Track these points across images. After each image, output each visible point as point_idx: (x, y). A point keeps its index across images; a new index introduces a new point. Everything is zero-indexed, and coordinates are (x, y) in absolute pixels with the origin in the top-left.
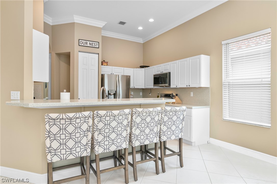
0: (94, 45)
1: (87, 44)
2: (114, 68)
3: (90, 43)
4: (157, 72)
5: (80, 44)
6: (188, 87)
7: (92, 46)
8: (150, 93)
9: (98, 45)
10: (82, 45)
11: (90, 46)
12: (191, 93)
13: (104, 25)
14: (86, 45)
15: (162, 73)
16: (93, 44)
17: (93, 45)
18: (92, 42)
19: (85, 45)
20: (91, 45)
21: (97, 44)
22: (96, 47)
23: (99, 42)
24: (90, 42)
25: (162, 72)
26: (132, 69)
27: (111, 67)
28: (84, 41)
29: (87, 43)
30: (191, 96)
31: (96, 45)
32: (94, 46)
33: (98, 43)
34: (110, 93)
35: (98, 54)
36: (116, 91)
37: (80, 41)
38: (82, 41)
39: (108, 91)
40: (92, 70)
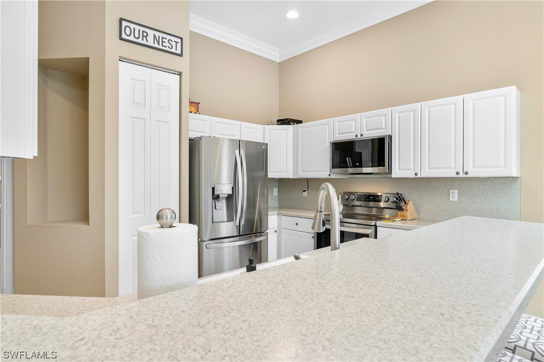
0: (167, 44)
1: (146, 37)
2: (217, 122)
3: (155, 35)
4: (340, 134)
5: (124, 36)
6: (461, 175)
7: (160, 47)
8: (304, 191)
9: (179, 45)
10: (132, 38)
11: (156, 45)
12: (451, 191)
14: (144, 42)
15: (359, 136)
16: (164, 40)
17: (164, 44)
18: (162, 35)
19: (140, 41)
20: (159, 45)
21: (177, 43)
22: (173, 50)
23: (182, 39)
24: (157, 34)
25: (362, 135)
26: (261, 127)
27: (208, 118)
28: (136, 27)
29: (145, 34)
30: (451, 199)
31: (174, 44)
32: (167, 49)
33: (179, 40)
34: (219, 195)
35: (179, 73)
36: (233, 188)
37: (124, 24)
38: (131, 25)
39: (213, 188)
40: (160, 123)
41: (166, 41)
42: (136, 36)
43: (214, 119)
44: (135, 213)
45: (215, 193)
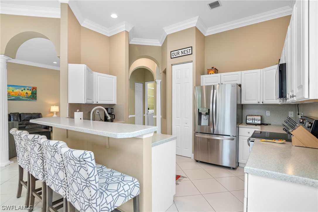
5: (172, 57)
7: (184, 54)
9: (191, 50)
10: (175, 56)
11: (182, 55)
13: (196, 21)
14: (179, 56)
16: (185, 51)
17: (185, 53)
19: (177, 56)
22: (189, 53)
23: (191, 47)
24: (182, 50)
28: (176, 52)
31: (189, 51)
32: (187, 54)
34: (201, 113)
35: (192, 62)
36: (209, 110)
37: (172, 53)
38: (174, 52)
39: (199, 109)
40: (185, 84)
41: (186, 51)
42: (176, 55)
43: (222, 74)
44: (177, 117)
45: (200, 112)
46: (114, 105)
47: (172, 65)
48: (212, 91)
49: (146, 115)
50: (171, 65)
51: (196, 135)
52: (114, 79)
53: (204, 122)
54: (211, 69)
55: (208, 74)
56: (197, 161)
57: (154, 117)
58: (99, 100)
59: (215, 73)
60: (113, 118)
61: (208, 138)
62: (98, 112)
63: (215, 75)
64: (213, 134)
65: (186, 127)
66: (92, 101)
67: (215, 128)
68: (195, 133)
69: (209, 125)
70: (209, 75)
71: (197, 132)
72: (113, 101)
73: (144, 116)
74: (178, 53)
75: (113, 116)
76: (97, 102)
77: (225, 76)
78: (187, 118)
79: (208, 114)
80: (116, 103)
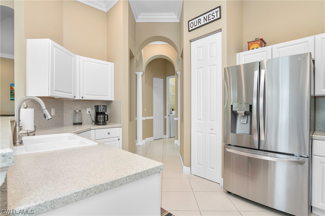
5: (191, 29)
9: (218, 13)
10: (194, 27)
14: (200, 25)
16: (210, 16)
17: (210, 18)
18: (207, 14)
19: (198, 26)
20: (207, 21)
22: (215, 18)
23: (220, 7)
24: (205, 16)
28: (195, 20)
31: (215, 14)
33: (218, 10)
34: (237, 111)
35: (220, 30)
36: (251, 106)
37: (190, 23)
38: (193, 21)
39: (232, 106)
40: (211, 67)
42: (195, 25)
43: (275, 46)
44: (198, 120)
45: (234, 110)
46: (110, 102)
47: (191, 41)
48: (256, 73)
49: (167, 117)
50: (188, 42)
51: (228, 150)
52: (109, 66)
53: (242, 127)
54: (254, 41)
55: (249, 49)
56: (229, 193)
57: (175, 120)
58: (86, 95)
59: (261, 46)
60: (106, 120)
61: (248, 157)
62: (89, 112)
63: (260, 49)
64: (259, 150)
65: (211, 135)
66: (72, 95)
67: (262, 138)
68: (227, 145)
69: (251, 133)
70: (251, 51)
71: (229, 145)
72: (109, 97)
73: (165, 118)
74: (199, 21)
75: (106, 116)
76: (83, 98)
77: (280, 49)
78: (213, 120)
79: (248, 114)
80: (113, 100)
